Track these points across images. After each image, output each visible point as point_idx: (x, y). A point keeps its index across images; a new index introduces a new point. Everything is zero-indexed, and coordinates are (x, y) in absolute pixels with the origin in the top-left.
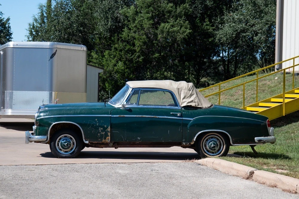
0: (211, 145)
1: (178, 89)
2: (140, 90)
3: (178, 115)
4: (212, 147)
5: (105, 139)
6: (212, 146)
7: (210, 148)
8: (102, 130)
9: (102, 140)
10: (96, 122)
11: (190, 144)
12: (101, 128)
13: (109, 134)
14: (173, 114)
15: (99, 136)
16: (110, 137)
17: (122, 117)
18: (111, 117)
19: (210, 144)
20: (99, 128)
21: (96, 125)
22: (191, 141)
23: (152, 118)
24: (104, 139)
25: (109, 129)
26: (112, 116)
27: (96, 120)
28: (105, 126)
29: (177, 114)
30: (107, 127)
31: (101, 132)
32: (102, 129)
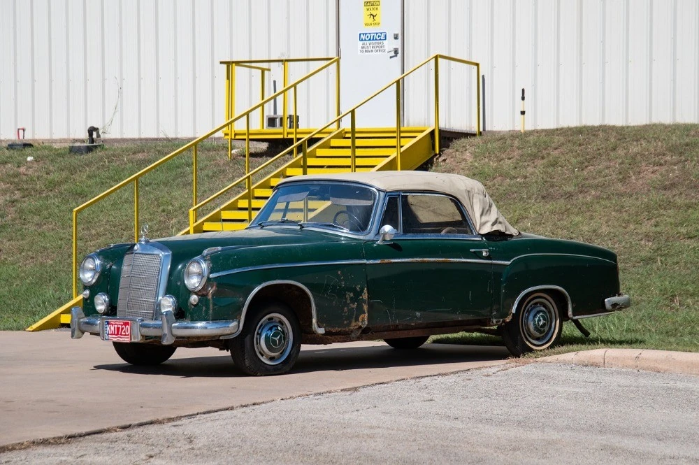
0: (539, 320)
1: (468, 192)
2: (399, 195)
3: (484, 254)
4: (541, 327)
5: (357, 320)
6: (541, 323)
7: (536, 328)
8: (351, 299)
9: (350, 322)
10: (338, 277)
11: (504, 321)
12: (350, 292)
13: (366, 307)
14: (474, 252)
15: (346, 312)
16: (366, 315)
17: (386, 263)
18: (365, 264)
19: (537, 319)
20: (345, 295)
21: (340, 287)
22: (506, 315)
23: (439, 263)
24: (353, 320)
25: (365, 296)
26: (368, 262)
27: (339, 272)
28: (358, 288)
29: (482, 252)
30: (362, 290)
31: (349, 304)
32: (352, 295)
